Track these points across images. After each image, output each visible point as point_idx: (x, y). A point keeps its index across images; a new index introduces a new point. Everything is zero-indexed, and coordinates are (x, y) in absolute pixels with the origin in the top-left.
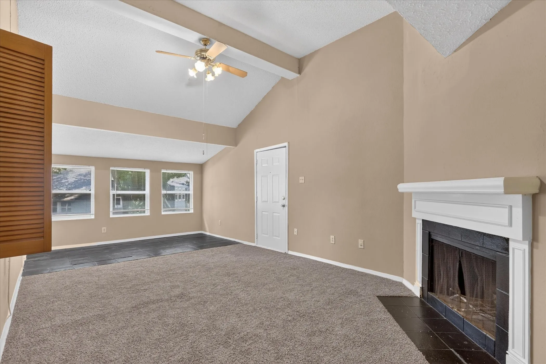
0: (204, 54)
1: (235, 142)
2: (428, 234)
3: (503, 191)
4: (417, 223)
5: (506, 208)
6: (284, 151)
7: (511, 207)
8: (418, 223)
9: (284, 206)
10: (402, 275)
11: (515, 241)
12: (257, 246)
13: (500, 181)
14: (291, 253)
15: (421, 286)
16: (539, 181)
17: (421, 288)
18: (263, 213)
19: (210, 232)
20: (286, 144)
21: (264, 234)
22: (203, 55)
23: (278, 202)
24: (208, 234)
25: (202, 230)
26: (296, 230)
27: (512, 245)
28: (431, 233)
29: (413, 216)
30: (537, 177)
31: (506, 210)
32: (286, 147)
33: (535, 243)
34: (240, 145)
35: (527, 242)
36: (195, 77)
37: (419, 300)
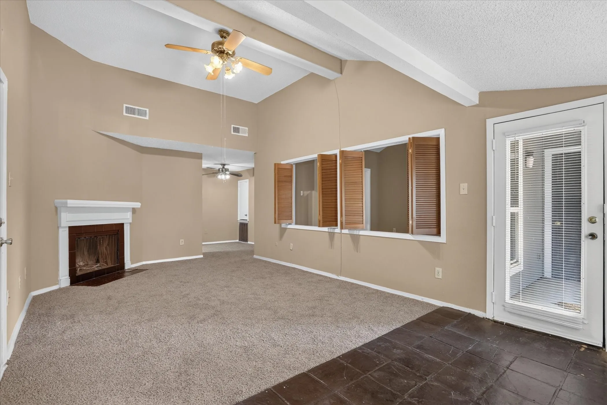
0: (220, 46)
22: (220, 48)
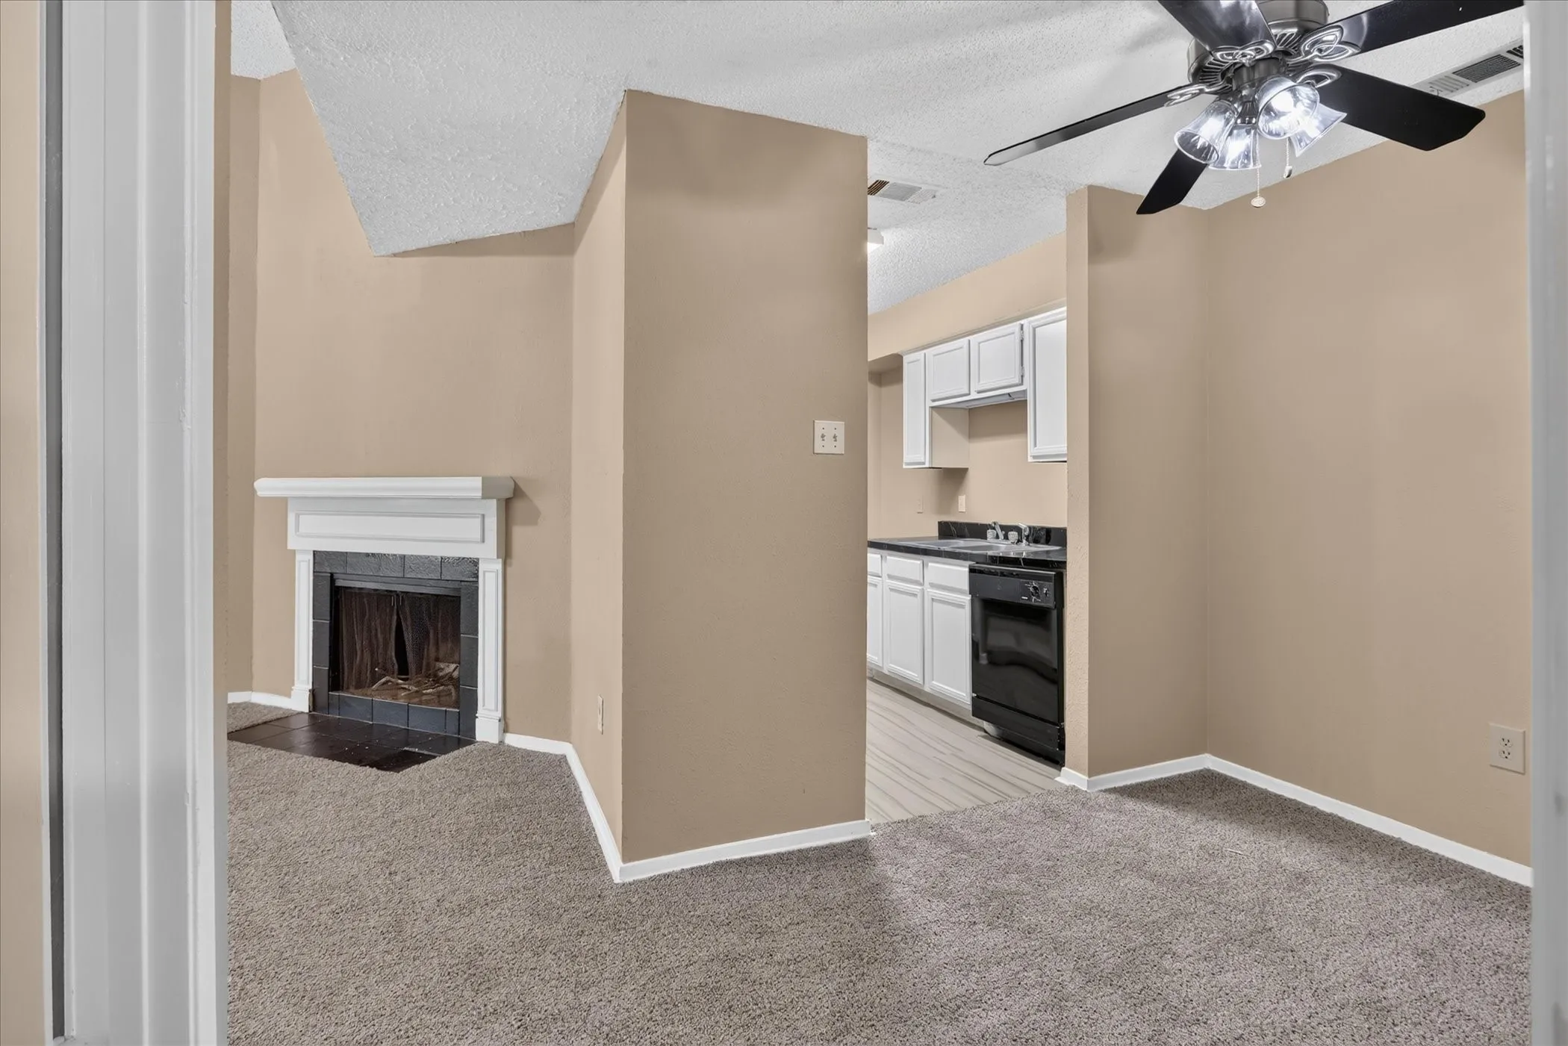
2: (329, 578)
3: (480, 495)
4: (300, 562)
5: (478, 517)
7: (483, 516)
8: (303, 561)
10: (248, 687)
11: (487, 560)
13: (477, 482)
15: (311, 687)
16: (513, 483)
17: (310, 691)
27: (482, 567)
28: (335, 576)
29: (290, 546)
30: (512, 478)
31: (478, 521)
33: (508, 561)
35: (500, 560)
37: (307, 717)
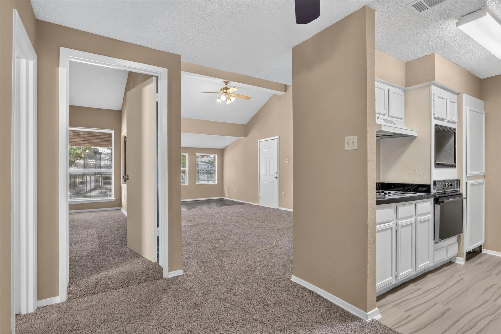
0: (225, 91)
1: (246, 135)
6: (276, 142)
9: (276, 178)
12: (260, 205)
14: (281, 208)
18: (264, 182)
19: (228, 198)
20: (277, 137)
21: (265, 197)
23: (273, 175)
24: (227, 199)
25: (222, 196)
26: (283, 193)
32: (277, 139)
34: (249, 136)
36: (221, 102)
